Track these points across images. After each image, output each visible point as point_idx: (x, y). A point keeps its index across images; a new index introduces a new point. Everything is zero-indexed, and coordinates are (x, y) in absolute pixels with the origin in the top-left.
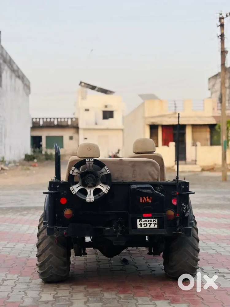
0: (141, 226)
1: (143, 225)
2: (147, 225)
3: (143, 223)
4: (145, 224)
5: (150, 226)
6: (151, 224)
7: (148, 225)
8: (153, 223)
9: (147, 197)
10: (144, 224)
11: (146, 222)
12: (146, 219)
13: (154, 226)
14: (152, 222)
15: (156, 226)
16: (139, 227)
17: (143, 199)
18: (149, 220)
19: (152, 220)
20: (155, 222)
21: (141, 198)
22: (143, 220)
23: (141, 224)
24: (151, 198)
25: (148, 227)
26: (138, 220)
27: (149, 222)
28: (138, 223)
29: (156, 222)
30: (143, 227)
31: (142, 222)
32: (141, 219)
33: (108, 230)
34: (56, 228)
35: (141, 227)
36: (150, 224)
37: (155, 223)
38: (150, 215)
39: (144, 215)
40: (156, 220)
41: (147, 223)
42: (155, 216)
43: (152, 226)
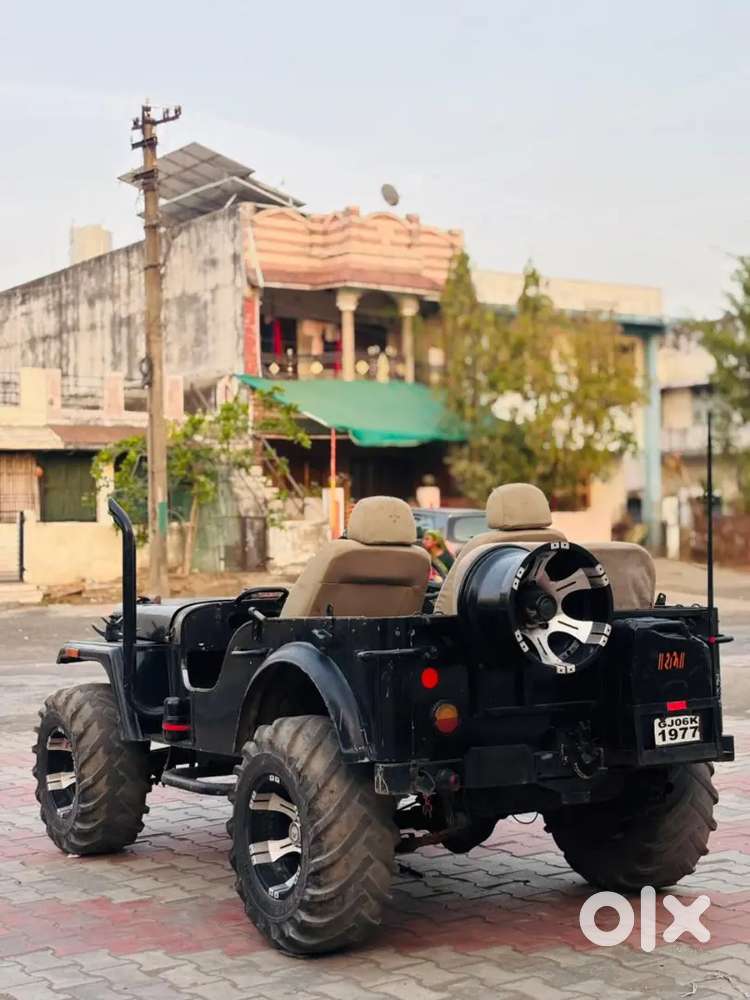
0: (664, 739)
1: (668, 736)
2: (676, 734)
3: (667, 729)
4: (673, 733)
5: (683, 737)
6: (686, 729)
7: (680, 733)
8: (691, 728)
9: (675, 654)
10: (670, 733)
11: (675, 727)
12: (675, 719)
13: (694, 736)
14: (689, 725)
15: (697, 737)
16: (659, 741)
17: (665, 658)
18: (681, 718)
19: (689, 717)
20: (694, 725)
21: (661, 656)
22: (668, 721)
23: (663, 733)
24: (683, 655)
25: (679, 740)
26: (657, 721)
27: (682, 726)
28: (657, 730)
29: (697, 725)
30: (668, 741)
31: (665, 725)
32: (662, 717)
33: (547, 760)
34: (414, 765)
35: (664, 743)
36: (682, 731)
37: (695, 728)
38: (682, 704)
39: (670, 706)
40: (697, 720)
41: (677, 728)
42: (694, 708)
43: (689, 738)
